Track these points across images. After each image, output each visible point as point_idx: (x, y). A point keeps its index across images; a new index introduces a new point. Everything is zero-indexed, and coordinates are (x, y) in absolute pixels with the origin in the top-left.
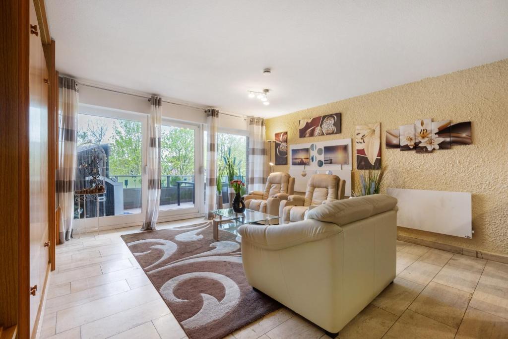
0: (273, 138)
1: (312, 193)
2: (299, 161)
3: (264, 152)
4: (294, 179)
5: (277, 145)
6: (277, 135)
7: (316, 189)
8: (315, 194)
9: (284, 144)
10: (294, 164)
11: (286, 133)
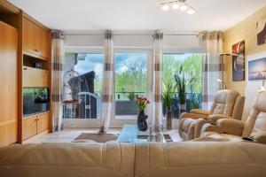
0: (230, 51)
1: (255, 118)
2: (256, 75)
3: (221, 67)
4: (243, 99)
5: (234, 58)
6: (234, 47)
7: (261, 114)
8: (258, 120)
9: (241, 56)
10: (251, 79)
11: (243, 43)
